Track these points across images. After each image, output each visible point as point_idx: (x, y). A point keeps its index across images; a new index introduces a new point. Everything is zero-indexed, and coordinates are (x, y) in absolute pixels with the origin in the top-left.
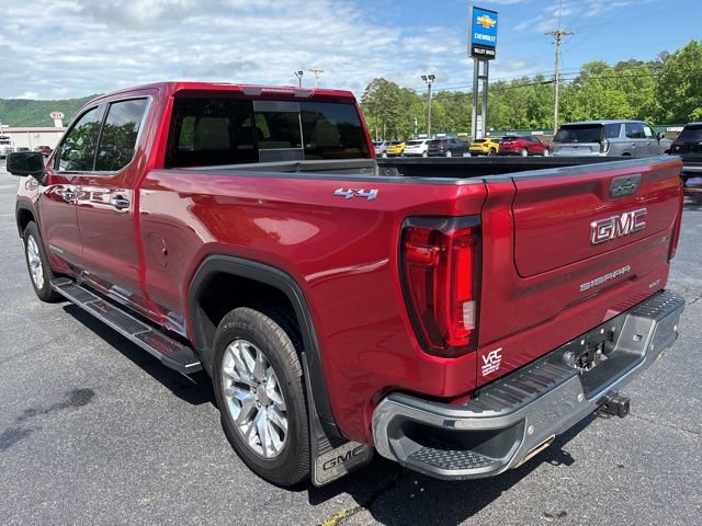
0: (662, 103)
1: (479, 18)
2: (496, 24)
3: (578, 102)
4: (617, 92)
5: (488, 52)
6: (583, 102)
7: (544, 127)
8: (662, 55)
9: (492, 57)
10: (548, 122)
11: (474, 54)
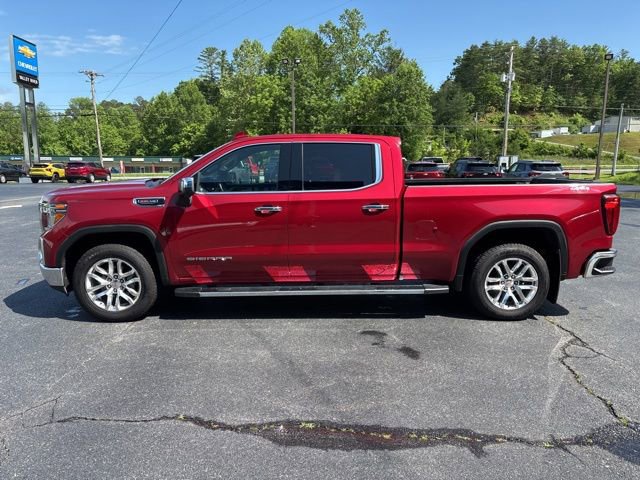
0: (148, 138)
1: (20, 48)
2: (36, 56)
3: (76, 133)
4: (109, 126)
5: (32, 80)
6: (81, 133)
7: (47, 153)
8: (139, 99)
9: (36, 86)
10: (51, 148)
11: (19, 81)
